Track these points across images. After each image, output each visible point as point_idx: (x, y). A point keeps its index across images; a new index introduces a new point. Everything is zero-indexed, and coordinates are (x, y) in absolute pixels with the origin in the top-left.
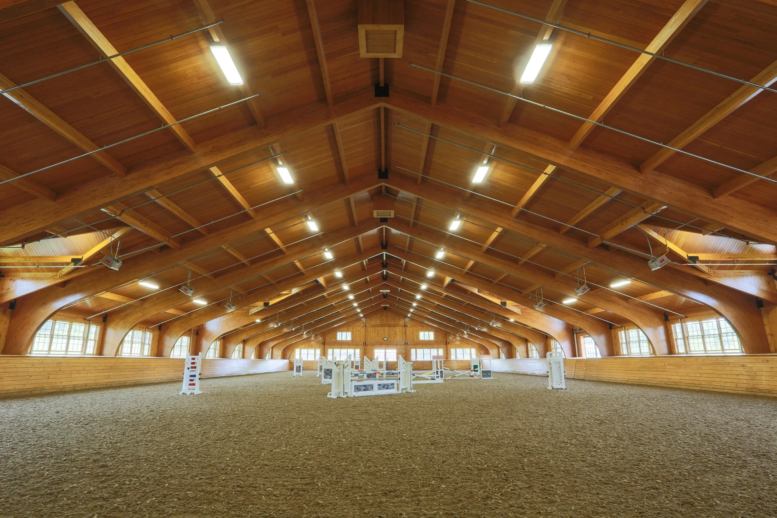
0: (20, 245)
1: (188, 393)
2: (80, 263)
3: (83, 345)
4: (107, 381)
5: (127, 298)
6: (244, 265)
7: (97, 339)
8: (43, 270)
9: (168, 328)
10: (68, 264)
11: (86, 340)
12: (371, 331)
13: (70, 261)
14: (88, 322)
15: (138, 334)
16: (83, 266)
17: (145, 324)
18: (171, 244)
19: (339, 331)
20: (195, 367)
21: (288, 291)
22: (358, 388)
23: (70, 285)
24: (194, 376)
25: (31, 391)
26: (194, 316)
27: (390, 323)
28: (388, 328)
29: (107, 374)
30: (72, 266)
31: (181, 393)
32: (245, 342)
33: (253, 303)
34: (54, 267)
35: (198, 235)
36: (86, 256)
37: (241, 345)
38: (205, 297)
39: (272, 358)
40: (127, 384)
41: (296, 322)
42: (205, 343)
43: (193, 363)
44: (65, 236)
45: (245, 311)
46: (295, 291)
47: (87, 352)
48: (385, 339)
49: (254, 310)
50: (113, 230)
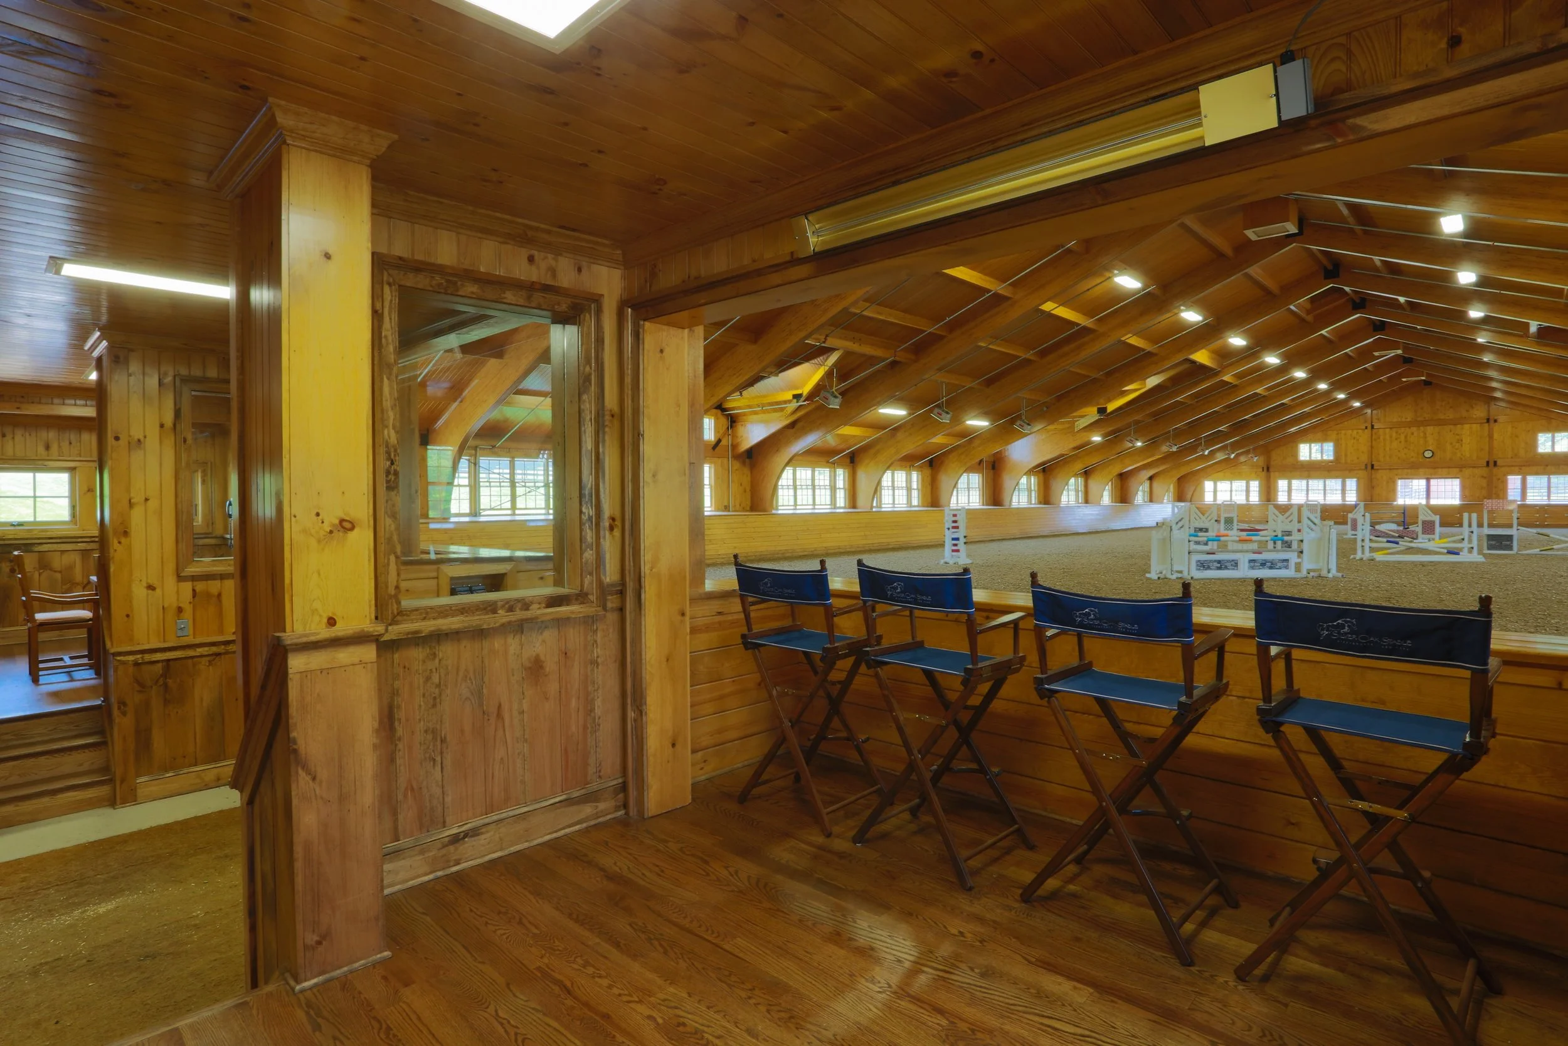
0: (738, 393)
1: (951, 562)
2: (802, 399)
3: (831, 495)
4: (864, 542)
5: (870, 430)
6: (1027, 362)
7: (847, 486)
8: (768, 412)
9: (942, 463)
10: (790, 401)
11: (833, 489)
12: (1388, 437)
13: (790, 397)
14: (833, 465)
15: (901, 476)
16: (805, 403)
17: (908, 461)
18: (901, 356)
19: (1305, 442)
20: (957, 527)
21: (1138, 383)
22: (1203, 565)
23: (799, 425)
24: (957, 539)
25: (783, 554)
26: (977, 442)
27: (1442, 417)
28: (1437, 429)
29: (863, 534)
30: (794, 405)
31: (942, 562)
32: (1087, 474)
33: (1076, 410)
34: (777, 407)
35: (934, 340)
36: (806, 390)
37: (1081, 480)
38: (986, 414)
39: (1151, 500)
40: (891, 546)
41: (1179, 434)
42: (1007, 481)
43: (955, 522)
44: (777, 375)
45: (1067, 426)
46: (1153, 381)
47: (838, 505)
48: (1428, 454)
49: (1082, 423)
50: (825, 356)
